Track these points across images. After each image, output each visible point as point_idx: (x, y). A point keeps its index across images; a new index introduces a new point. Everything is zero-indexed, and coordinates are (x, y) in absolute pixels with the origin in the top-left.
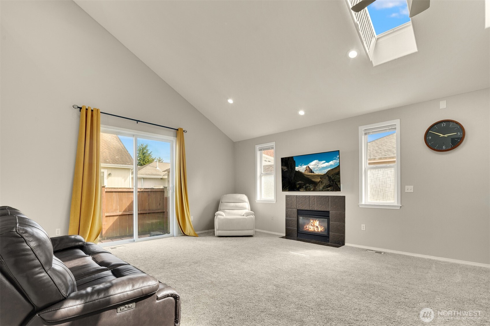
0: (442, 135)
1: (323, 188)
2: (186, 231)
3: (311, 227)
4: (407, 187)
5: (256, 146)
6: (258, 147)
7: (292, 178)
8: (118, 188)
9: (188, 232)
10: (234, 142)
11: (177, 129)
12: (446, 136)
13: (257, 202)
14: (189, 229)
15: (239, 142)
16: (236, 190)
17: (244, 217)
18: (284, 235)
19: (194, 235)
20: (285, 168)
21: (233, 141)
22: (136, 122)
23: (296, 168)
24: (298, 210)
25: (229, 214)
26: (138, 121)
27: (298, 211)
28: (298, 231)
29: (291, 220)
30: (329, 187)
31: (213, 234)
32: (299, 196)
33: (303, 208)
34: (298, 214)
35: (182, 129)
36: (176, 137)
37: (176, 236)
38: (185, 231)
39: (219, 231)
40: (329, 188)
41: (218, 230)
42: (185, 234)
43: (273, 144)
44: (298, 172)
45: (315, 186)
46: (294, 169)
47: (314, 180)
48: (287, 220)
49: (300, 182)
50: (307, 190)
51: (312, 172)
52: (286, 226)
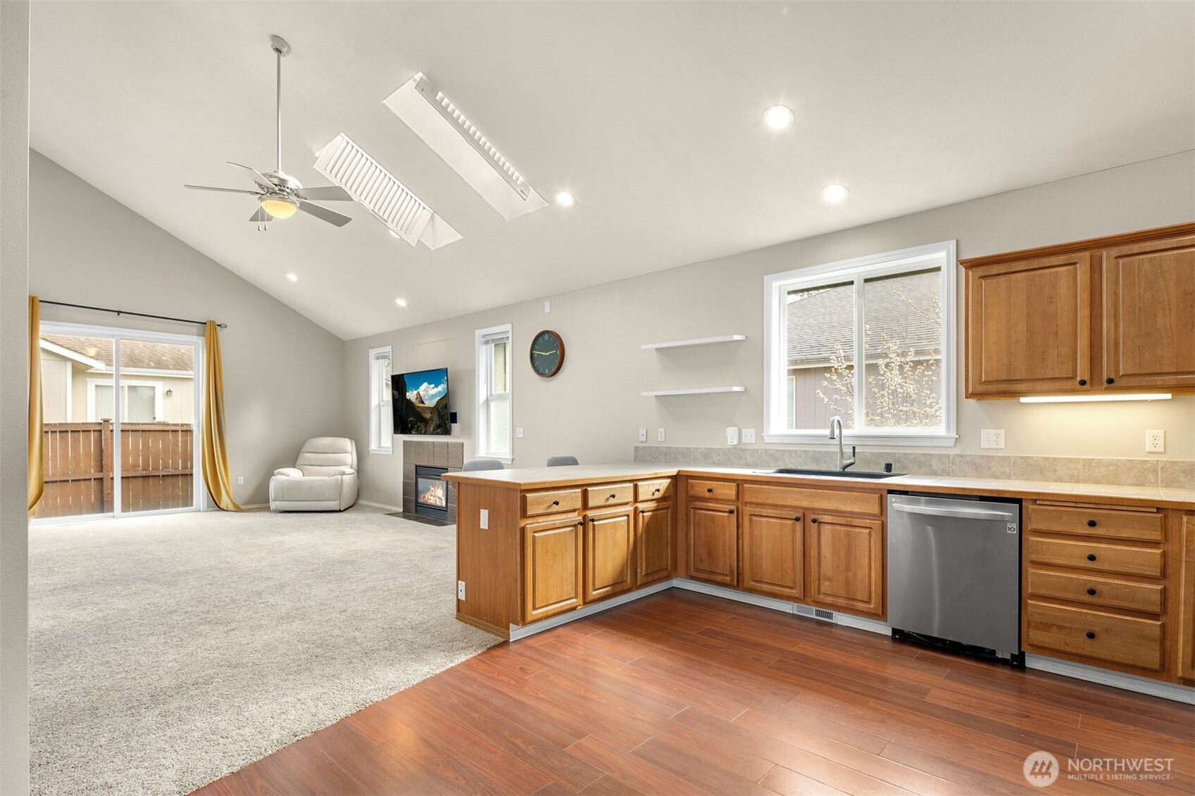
0: (544, 354)
1: (434, 430)
2: (222, 503)
3: (432, 498)
4: (518, 429)
5: (370, 350)
6: (372, 353)
7: (404, 411)
8: (139, 424)
9: (225, 503)
10: (344, 342)
11: (204, 322)
12: (548, 354)
13: (371, 452)
14: (225, 501)
15: (351, 341)
17: (328, 478)
18: (401, 510)
19: (234, 509)
20: (396, 393)
22: (117, 313)
23: (407, 394)
24: (416, 466)
25: (311, 474)
26: (119, 312)
27: (416, 469)
28: (416, 503)
29: (409, 485)
30: (439, 428)
31: (268, 509)
33: (422, 464)
34: (417, 474)
35: (214, 322)
36: (203, 337)
37: (204, 511)
38: (220, 502)
39: (277, 503)
40: (439, 430)
41: (275, 500)
42: (221, 507)
43: (389, 349)
44: (409, 401)
45: (426, 427)
46: (404, 395)
47: (425, 415)
48: (405, 484)
49: (412, 419)
50: (419, 432)
51: (423, 402)
52: (403, 495)
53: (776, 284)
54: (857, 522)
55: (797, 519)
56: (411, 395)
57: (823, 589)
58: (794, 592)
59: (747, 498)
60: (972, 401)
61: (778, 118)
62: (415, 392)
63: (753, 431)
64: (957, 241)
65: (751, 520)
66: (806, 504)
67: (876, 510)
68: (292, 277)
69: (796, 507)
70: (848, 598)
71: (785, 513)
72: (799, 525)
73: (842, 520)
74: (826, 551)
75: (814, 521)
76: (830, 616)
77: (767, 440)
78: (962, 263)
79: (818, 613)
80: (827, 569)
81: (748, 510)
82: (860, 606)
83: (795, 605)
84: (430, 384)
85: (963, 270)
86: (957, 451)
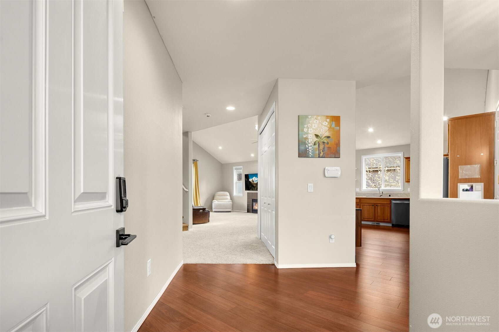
6: (234, 168)
7: (248, 184)
11: (194, 160)
13: (233, 196)
15: (225, 164)
16: (223, 189)
17: (227, 203)
18: (247, 212)
20: (246, 179)
21: (221, 163)
24: (252, 199)
25: (219, 202)
28: (252, 209)
29: (249, 204)
31: (212, 211)
32: (253, 193)
33: (254, 199)
34: (252, 201)
35: (196, 160)
36: (194, 163)
41: (214, 209)
43: (242, 167)
44: (250, 182)
45: (254, 188)
46: (249, 180)
47: (254, 185)
48: (248, 205)
49: (250, 186)
50: (252, 190)
51: (253, 182)
52: (247, 207)
53: (364, 157)
54: (385, 205)
55: (373, 205)
56: (250, 180)
57: (378, 218)
58: (372, 220)
59: (362, 202)
60: (406, 183)
61: (371, 130)
62: (252, 179)
63: (359, 189)
64: (404, 152)
65: (363, 207)
66: (375, 202)
67: (389, 203)
68: (220, 148)
69: (373, 203)
70: (383, 220)
71: (370, 204)
72: (373, 207)
73: (382, 205)
74: (379, 211)
75: (377, 205)
76: (379, 224)
77: (362, 191)
78: (405, 158)
79: (377, 224)
80: (379, 214)
81: (362, 204)
82: (386, 221)
83: (372, 222)
84: (256, 177)
85: (405, 159)
86: (403, 192)
